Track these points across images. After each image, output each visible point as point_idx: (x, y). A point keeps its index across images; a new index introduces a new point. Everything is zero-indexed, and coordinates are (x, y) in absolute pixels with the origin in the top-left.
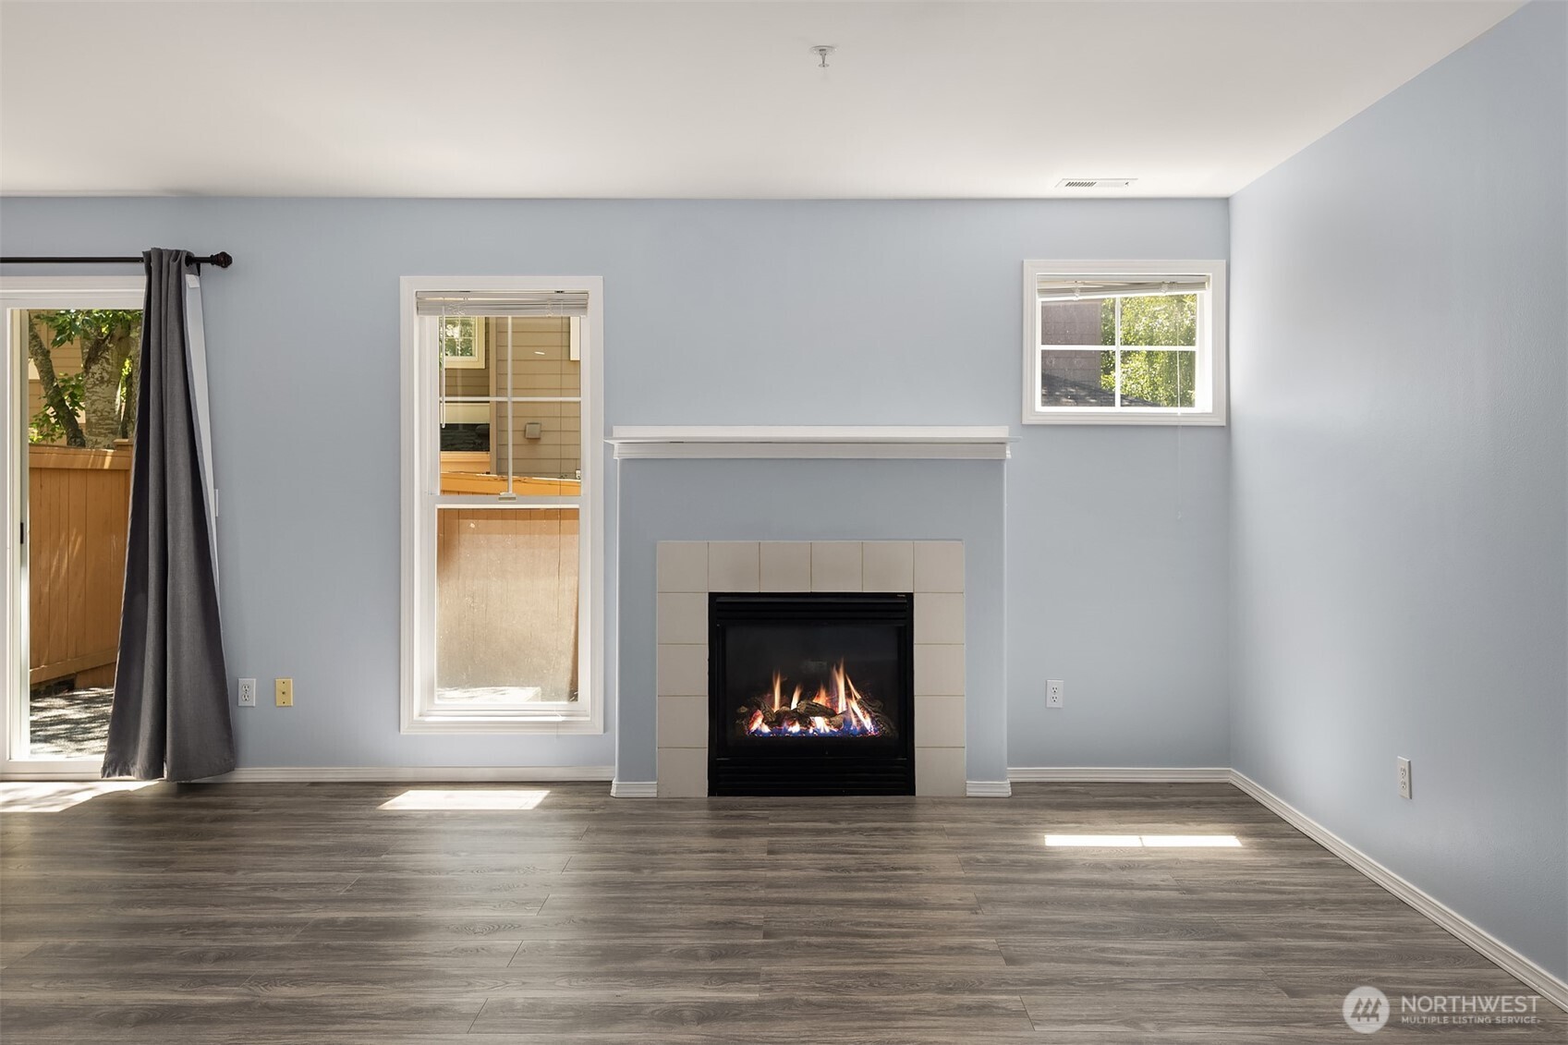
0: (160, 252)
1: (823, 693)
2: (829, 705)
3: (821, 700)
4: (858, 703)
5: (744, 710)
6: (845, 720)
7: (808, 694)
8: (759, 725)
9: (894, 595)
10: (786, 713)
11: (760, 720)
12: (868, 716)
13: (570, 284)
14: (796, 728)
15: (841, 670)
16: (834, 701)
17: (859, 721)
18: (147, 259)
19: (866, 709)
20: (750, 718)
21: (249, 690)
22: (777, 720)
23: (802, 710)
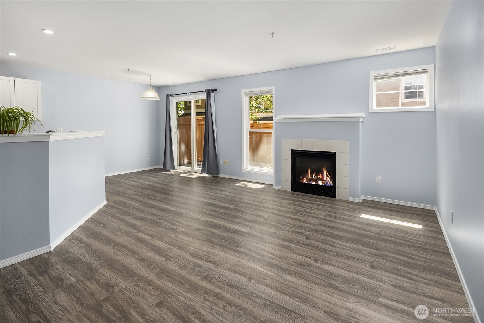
0: (207, 89)
1: (321, 175)
2: (322, 178)
3: (320, 176)
4: (329, 178)
5: (301, 177)
6: (326, 182)
7: (317, 175)
8: (305, 181)
9: (331, 152)
10: (311, 179)
11: (305, 180)
12: (332, 182)
13: (269, 88)
14: (314, 183)
15: (325, 169)
16: (323, 177)
17: (329, 183)
18: (206, 91)
19: (331, 180)
20: (303, 179)
21: (221, 162)
22: (310, 180)
23: (315, 179)
